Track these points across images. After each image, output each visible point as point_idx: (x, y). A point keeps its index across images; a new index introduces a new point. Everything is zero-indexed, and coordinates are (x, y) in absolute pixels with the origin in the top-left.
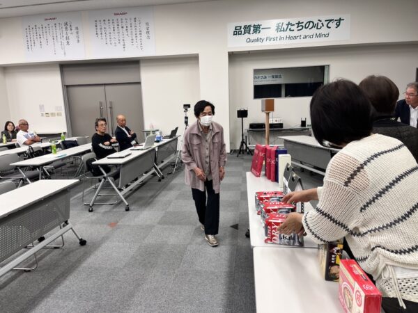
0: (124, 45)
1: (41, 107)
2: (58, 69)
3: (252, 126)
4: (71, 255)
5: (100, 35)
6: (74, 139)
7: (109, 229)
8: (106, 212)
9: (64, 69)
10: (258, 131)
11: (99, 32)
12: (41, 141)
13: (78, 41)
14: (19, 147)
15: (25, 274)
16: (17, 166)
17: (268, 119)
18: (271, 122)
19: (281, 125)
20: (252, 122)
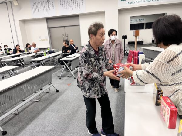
0: (72, 9)
1: (40, 37)
2: (46, 20)
3: (129, 43)
4: (53, 95)
5: (62, 5)
6: (53, 50)
7: (67, 86)
8: (66, 79)
9: (48, 21)
10: (132, 45)
11: (62, 4)
12: (40, 51)
13: (53, 8)
14: (32, 53)
15: (36, 102)
16: (31, 61)
17: (136, 39)
18: (138, 41)
19: (142, 42)
20: (129, 41)
